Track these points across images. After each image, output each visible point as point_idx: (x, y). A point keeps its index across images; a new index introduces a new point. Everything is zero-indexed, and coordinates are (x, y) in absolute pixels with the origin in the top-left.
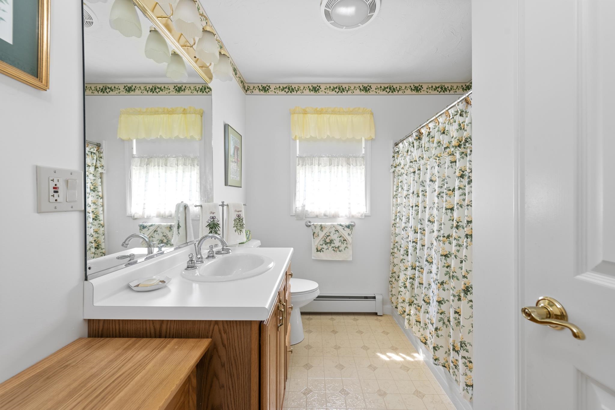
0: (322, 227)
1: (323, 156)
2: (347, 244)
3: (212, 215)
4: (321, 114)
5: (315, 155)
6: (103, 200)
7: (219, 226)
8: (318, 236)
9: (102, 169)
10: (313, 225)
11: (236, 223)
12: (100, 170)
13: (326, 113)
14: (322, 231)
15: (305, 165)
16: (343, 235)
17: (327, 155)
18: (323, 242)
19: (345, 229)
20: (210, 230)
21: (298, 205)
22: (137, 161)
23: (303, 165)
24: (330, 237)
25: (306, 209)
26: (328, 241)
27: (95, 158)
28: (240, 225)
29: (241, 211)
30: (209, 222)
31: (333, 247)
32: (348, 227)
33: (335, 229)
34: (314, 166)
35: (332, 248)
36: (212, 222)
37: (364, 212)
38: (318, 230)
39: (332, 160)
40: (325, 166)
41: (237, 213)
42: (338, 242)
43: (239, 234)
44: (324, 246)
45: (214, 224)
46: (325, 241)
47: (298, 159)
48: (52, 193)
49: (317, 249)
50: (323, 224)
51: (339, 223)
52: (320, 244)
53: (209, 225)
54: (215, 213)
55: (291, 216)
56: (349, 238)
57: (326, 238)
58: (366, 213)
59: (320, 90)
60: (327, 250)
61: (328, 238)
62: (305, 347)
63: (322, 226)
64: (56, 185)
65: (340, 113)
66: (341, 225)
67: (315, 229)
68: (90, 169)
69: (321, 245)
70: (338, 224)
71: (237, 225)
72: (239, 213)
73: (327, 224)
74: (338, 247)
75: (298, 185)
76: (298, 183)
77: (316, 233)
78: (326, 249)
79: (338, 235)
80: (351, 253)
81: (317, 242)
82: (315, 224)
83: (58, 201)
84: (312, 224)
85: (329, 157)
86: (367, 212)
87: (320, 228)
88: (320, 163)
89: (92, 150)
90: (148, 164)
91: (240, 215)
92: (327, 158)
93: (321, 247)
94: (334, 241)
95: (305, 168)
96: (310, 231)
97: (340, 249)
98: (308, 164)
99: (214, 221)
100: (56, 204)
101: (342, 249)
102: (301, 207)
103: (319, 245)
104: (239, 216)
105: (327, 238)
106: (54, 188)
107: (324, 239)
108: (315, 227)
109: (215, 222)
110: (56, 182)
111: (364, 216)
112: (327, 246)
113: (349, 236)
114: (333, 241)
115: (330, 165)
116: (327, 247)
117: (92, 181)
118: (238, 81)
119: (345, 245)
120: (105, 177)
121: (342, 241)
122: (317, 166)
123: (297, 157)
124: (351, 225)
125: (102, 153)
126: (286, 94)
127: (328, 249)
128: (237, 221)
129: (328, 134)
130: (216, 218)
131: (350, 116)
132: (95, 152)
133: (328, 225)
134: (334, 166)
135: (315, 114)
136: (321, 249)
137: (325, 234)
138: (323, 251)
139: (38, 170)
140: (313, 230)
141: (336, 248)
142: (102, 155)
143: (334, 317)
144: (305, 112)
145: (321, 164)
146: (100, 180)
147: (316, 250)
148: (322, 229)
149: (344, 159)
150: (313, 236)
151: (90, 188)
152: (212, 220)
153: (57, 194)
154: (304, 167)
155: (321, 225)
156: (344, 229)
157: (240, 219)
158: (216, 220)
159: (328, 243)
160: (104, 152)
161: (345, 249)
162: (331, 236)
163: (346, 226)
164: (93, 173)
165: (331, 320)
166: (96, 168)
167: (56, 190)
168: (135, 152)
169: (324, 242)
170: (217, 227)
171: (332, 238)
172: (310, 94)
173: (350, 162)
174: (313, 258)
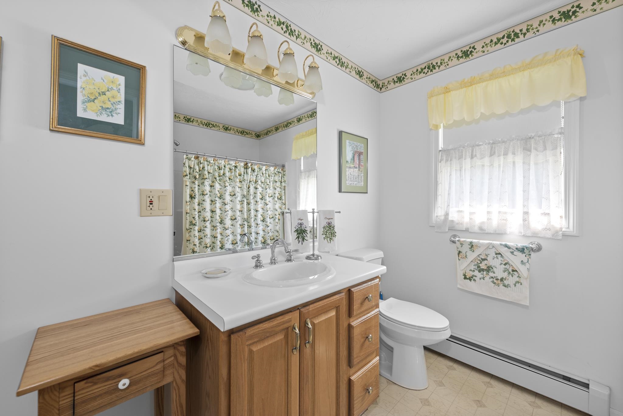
0: (472, 246)
1: (481, 143)
2: (519, 277)
3: (300, 222)
4: (471, 85)
5: (466, 145)
6: (285, 206)
7: (307, 232)
8: (466, 257)
9: (285, 183)
10: (458, 241)
11: (325, 231)
12: (283, 184)
13: (481, 80)
14: (473, 251)
15: (451, 160)
16: (510, 262)
17: (486, 141)
18: (474, 267)
19: (515, 253)
20: (298, 235)
21: (439, 212)
22: (303, 174)
23: (447, 160)
24: (486, 261)
25: (450, 219)
26: (483, 266)
27: (281, 176)
28: (331, 233)
29: (332, 219)
30: (297, 227)
31: (492, 278)
32: (522, 250)
33: (496, 251)
34: (465, 159)
35: (490, 278)
36: (299, 228)
37: (561, 228)
38: (465, 249)
39: (495, 148)
40: (482, 158)
41: (328, 221)
42: (502, 271)
43: (328, 242)
44: (476, 273)
45: (301, 230)
46: (479, 267)
47: (442, 154)
48: (148, 204)
49: (465, 275)
50: (474, 241)
51: (504, 243)
52: (469, 269)
53: (297, 231)
54: (303, 219)
55: (430, 226)
56: (523, 270)
57: (479, 262)
58: (568, 230)
59: (475, 52)
60: (482, 280)
61: (483, 262)
62: (420, 399)
63: (473, 244)
64: (151, 200)
65: (505, 74)
66: (506, 246)
67: (461, 247)
68: (277, 184)
69: (471, 270)
70: (501, 245)
71: (327, 233)
72: (330, 221)
73: (481, 241)
74: (502, 280)
75: (440, 187)
76: (440, 185)
77: (464, 252)
78: (480, 279)
79: (501, 260)
80: (528, 293)
81: (464, 266)
82: (462, 239)
83: (152, 209)
84: (457, 239)
85: (489, 144)
86: (568, 228)
87: (470, 247)
88: (474, 154)
89: (279, 171)
90: (308, 177)
91: (331, 223)
92: (486, 146)
93: (472, 273)
94: (494, 268)
95: (451, 164)
96: (453, 249)
97: (506, 282)
98: (455, 158)
99: (301, 227)
100: (151, 211)
101: (510, 284)
102: (443, 216)
103: (468, 271)
104: (329, 224)
105: (481, 263)
106: (150, 202)
107: (476, 263)
108: (462, 244)
109: (303, 228)
110: (151, 198)
111: (561, 235)
112: (482, 274)
113: (523, 266)
114: (492, 268)
115: (491, 155)
116: (482, 276)
117: (279, 192)
118: (366, 83)
119: (515, 278)
120: (286, 188)
121: (510, 271)
122: (468, 160)
123: (440, 151)
124: (526, 248)
125: (285, 171)
126: (425, 76)
127: (484, 279)
128: (327, 228)
129: (482, 111)
130: (304, 224)
131: (526, 73)
132: (280, 171)
133: (483, 244)
134: (499, 156)
135: (462, 88)
136: (472, 277)
137: (478, 256)
138: (475, 280)
139: (141, 191)
140: (458, 248)
141: (497, 279)
142: (285, 173)
143: (494, 382)
144: (447, 90)
145: (476, 156)
146: (284, 191)
147: (463, 276)
148: (472, 249)
149: (519, 143)
150: (459, 256)
151: (278, 197)
152: (299, 226)
153: (152, 205)
154: (449, 162)
155: (471, 243)
156: (512, 253)
157: (330, 226)
158: (304, 226)
159: (483, 270)
160: (286, 171)
161: (515, 285)
162: (488, 259)
163: (517, 249)
164: (280, 186)
165: (485, 385)
166: (281, 182)
167: (151, 203)
168: (302, 168)
169: (476, 267)
170: (304, 233)
171: (490, 264)
172: (459, 62)
173: (531, 146)
174: (459, 286)
